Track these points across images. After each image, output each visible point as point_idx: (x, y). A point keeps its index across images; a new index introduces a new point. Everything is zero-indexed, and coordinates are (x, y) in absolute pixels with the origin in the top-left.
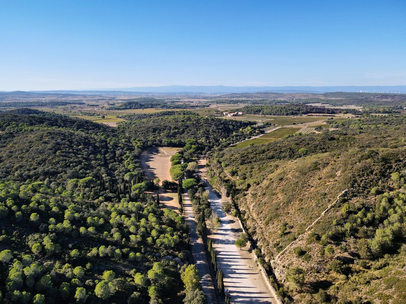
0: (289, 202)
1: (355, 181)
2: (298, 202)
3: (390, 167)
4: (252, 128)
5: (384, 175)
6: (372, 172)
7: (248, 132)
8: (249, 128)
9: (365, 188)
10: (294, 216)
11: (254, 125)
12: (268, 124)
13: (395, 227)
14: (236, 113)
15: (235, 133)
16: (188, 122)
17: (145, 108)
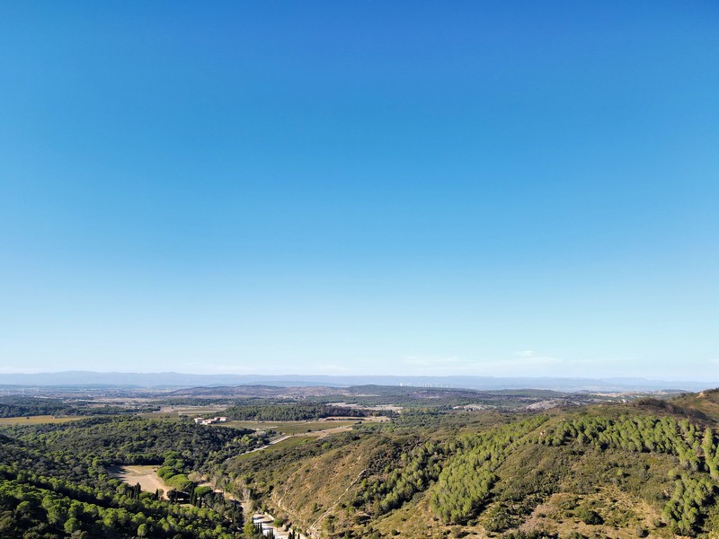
0: (317, 489)
1: (372, 463)
2: (325, 487)
3: (401, 451)
4: (250, 438)
5: (396, 457)
6: (386, 455)
7: (247, 443)
8: (247, 438)
9: (380, 468)
10: (323, 497)
11: (252, 434)
12: (272, 433)
13: (400, 492)
14: (216, 419)
15: (228, 445)
16: (155, 431)
17: (31, 415)
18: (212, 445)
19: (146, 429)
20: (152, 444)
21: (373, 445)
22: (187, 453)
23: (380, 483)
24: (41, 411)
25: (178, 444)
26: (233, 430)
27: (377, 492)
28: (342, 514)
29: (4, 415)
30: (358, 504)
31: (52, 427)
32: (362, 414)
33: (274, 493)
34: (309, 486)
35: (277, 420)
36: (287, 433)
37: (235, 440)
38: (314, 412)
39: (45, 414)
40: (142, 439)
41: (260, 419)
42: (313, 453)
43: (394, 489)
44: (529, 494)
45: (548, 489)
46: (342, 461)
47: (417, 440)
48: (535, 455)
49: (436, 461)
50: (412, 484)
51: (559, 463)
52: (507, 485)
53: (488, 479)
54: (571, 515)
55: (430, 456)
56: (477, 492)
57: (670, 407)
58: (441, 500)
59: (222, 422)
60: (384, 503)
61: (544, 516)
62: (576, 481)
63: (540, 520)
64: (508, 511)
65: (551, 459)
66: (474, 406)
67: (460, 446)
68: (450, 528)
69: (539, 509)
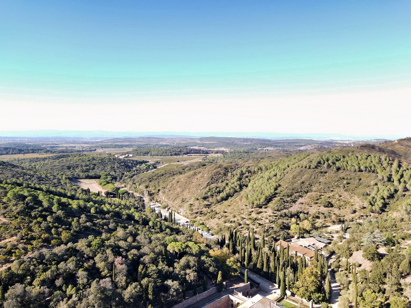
0: (183, 191)
1: (213, 178)
2: (187, 190)
3: (228, 171)
4: (146, 165)
5: (225, 175)
6: (220, 174)
7: (145, 168)
8: (144, 165)
9: (217, 180)
10: (186, 195)
11: (147, 163)
12: (158, 163)
13: (227, 192)
14: (127, 155)
15: (134, 169)
16: (94, 162)
17: (25, 153)
18: (126, 169)
19: (89, 161)
20: (93, 169)
21: (213, 169)
22: (113, 173)
23: (217, 188)
24: (30, 151)
25: (108, 168)
26: (136, 161)
27: (215, 192)
28: (197, 203)
29: (11, 153)
30: (205, 198)
31: (37, 159)
32: (207, 153)
33: (160, 192)
34: (178, 189)
35: (160, 156)
36: (166, 163)
37: (138, 166)
38: (181, 152)
39: (33, 152)
40: (88, 166)
41: (151, 155)
42: (181, 173)
43: (224, 191)
44: (296, 193)
45: (306, 191)
46: (196, 176)
47: (237, 166)
48: (301, 173)
49: (247, 177)
50: (234, 189)
51: (313, 177)
52: (284, 189)
53: (275, 186)
54: (317, 203)
55: (244, 174)
56: (269, 192)
57: (377, 149)
58: (249, 196)
59: (131, 157)
60: (219, 198)
61: (302, 204)
62: (321, 186)
63: (300, 206)
64: (284, 201)
65: (309, 176)
66: (269, 148)
67: (260, 169)
68: (253, 209)
69: (300, 200)
